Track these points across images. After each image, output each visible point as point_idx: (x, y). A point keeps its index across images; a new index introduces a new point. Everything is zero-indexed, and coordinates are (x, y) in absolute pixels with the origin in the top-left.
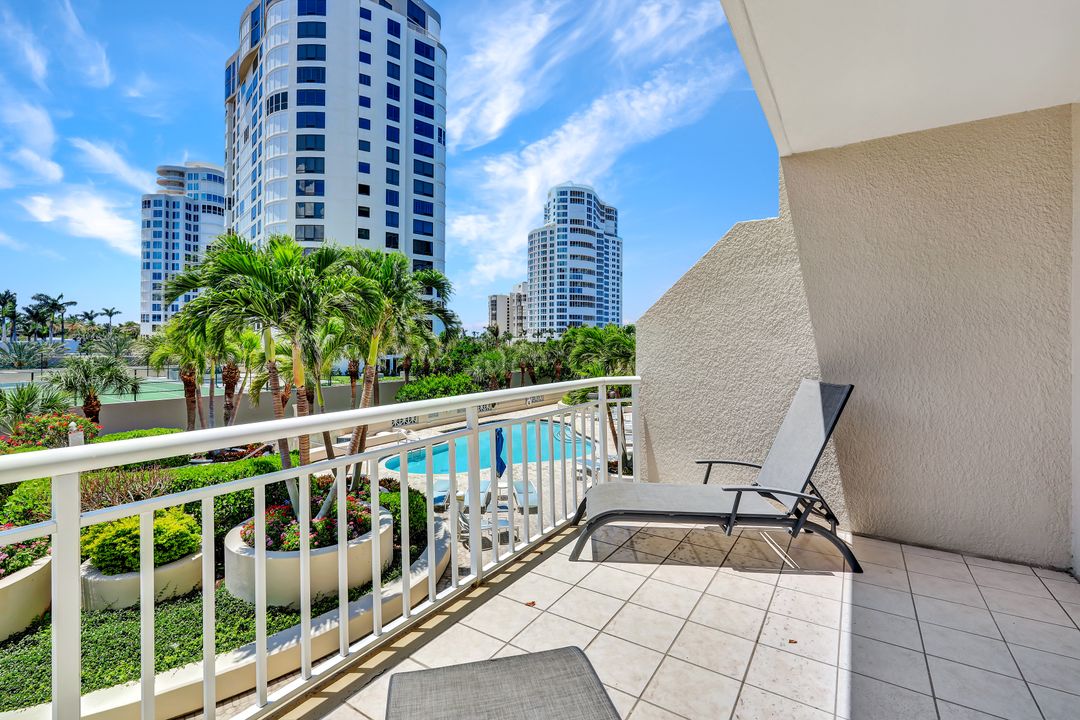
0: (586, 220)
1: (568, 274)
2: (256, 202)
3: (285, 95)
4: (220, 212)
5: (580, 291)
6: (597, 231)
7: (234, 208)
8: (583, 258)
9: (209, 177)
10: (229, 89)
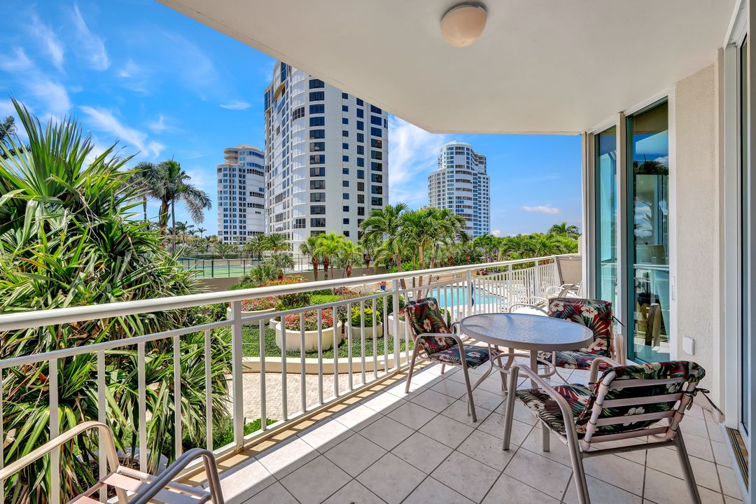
0: (466, 165)
1: (454, 200)
2: (286, 168)
3: (303, 109)
4: (261, 174)
5: (462, 211)
6: (473, 172)
7: (271, 172)
8: (464, 190)
9: (250, 153)
10: (267, 105)
